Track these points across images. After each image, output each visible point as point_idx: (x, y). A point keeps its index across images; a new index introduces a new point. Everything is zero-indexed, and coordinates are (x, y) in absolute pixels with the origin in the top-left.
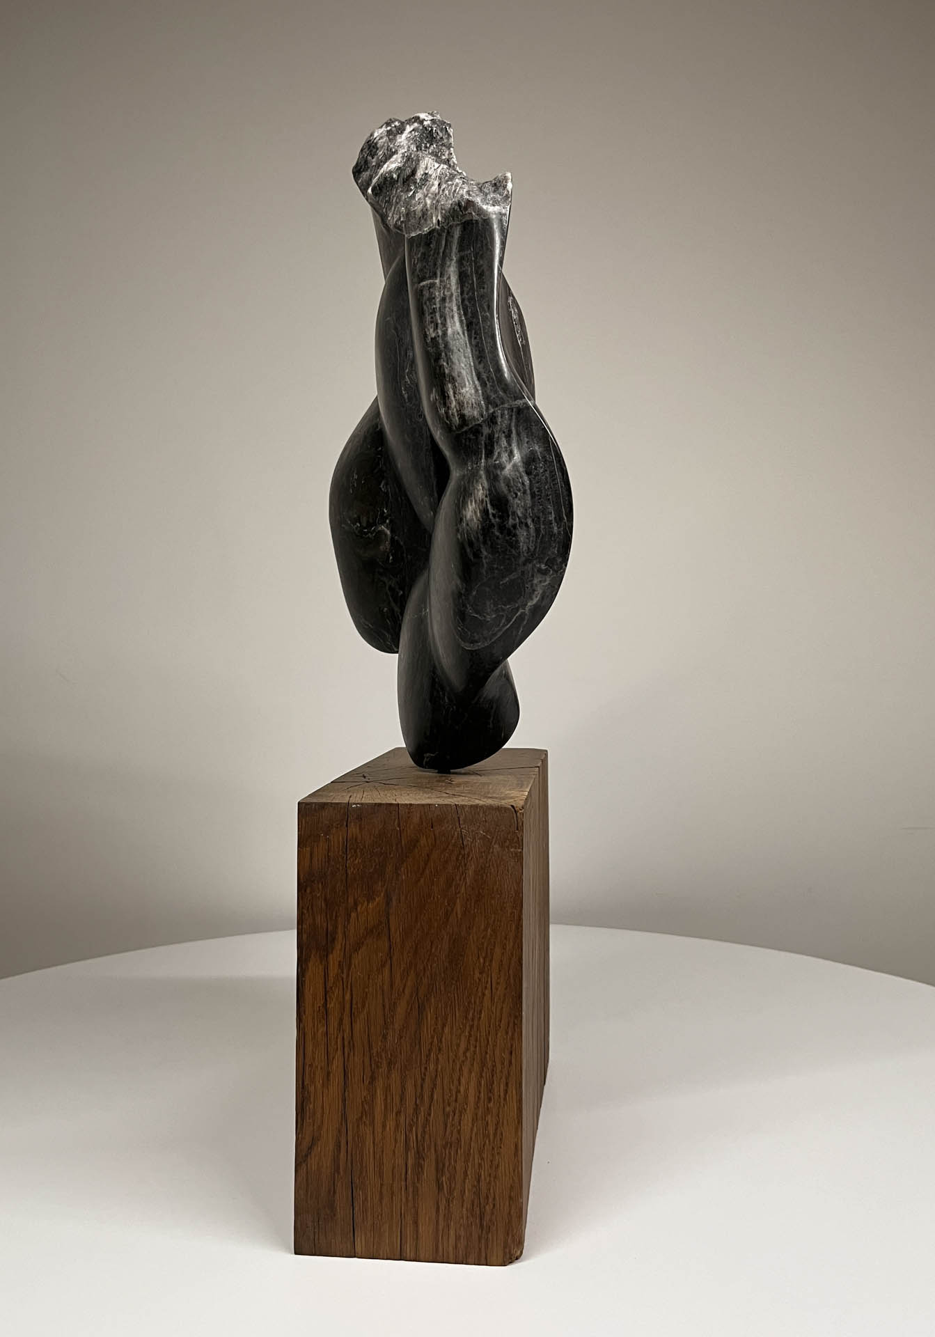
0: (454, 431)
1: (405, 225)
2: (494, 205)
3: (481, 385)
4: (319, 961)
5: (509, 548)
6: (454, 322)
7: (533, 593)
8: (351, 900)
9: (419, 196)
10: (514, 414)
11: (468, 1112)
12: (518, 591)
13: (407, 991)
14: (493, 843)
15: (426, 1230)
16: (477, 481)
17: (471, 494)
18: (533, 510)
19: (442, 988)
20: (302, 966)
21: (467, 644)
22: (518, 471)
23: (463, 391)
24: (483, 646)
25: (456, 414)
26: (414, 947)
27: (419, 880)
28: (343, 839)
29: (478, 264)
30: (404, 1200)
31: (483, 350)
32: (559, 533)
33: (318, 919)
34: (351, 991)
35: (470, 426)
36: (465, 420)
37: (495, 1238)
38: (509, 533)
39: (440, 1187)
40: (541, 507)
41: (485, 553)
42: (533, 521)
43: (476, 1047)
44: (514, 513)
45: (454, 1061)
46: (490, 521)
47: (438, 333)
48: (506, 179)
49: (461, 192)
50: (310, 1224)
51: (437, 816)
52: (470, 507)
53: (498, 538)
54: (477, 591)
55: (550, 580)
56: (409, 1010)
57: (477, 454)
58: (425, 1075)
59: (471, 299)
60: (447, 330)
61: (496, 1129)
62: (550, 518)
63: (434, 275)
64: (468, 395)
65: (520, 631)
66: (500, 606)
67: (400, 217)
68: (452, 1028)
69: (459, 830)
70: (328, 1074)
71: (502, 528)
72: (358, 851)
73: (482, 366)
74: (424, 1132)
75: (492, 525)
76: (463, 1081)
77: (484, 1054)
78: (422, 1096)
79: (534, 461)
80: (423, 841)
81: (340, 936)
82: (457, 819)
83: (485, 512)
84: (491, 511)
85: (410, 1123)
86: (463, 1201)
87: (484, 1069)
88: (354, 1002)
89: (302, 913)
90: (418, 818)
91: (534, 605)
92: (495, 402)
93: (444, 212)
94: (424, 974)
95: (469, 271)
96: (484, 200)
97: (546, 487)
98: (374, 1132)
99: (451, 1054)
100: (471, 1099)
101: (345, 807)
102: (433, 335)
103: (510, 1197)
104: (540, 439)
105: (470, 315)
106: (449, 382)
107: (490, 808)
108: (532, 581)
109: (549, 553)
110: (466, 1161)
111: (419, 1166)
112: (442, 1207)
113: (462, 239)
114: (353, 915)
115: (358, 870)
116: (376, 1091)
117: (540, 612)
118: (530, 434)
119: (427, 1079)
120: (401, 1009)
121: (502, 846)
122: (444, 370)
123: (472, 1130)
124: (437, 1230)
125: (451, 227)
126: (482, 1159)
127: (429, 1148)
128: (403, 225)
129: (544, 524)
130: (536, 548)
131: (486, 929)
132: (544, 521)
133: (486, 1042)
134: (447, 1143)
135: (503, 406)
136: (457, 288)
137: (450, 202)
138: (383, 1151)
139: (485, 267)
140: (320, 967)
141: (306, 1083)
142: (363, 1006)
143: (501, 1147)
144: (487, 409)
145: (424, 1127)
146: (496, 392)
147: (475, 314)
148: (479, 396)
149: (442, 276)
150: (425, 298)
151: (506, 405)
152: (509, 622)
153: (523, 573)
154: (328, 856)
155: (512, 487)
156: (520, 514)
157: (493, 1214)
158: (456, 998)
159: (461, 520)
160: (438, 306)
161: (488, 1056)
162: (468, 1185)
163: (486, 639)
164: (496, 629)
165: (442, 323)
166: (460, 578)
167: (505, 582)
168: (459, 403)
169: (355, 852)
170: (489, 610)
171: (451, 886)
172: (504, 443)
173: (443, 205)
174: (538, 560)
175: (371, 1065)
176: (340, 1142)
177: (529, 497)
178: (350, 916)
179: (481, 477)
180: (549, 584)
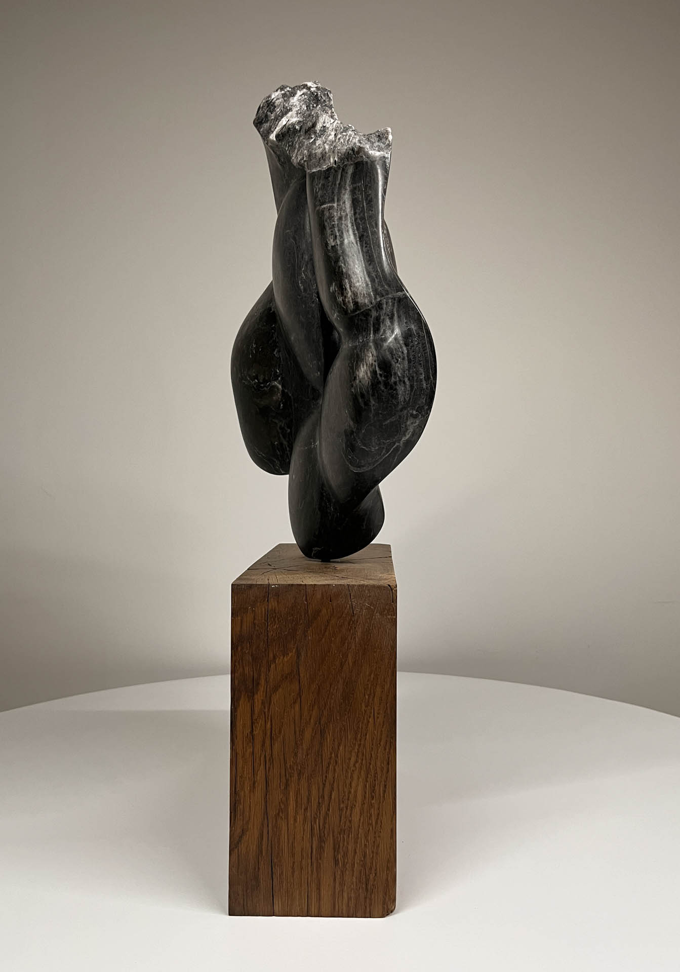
0: (350, 314)
1: (307, 164)
2: (379, 151)
3: (371, 281)
4: (247, 700)
5: (391, 399)
6: (349, 235)
7: (406, 431)
8: (271, 655)
9: (319, 142)
10: (396, 302)
11: (357, 805)
12: (396, 429)
13: (312, 720)
14: (375, 612)
15: (326, 893)
16: (368, 350)
17: (363, 359)
18: (409, 371)
19: (338, 718)
20: (234, 705)
21: (356, 468)
22: (399, 343)
23: (358, 284)
24: (367, 470)
25: (351, 301)
26: (317, 688)
27: (321, 640)
28: (265, 610)
29: (367, 193)
30: (310, 872)
31: (373, 256)
32: (427, 388)
33: (247, 669)
34: (271, 721)
35: (362, 310)
36: (358, 306)
37: (376, 897)
38: (391, 388)
39: (336, 862)
40: (415, 369)
41: (373, 402)
42: (409, 379)
43: (362, 760)
44: (395, 374)
45: (347, 771)
46: (378, 379)
47: (337, 242)
48: (387, 132)
49: (354, 141)
50: (240, 893)
51: (334, 593)
52: (362, 369)
53: (383, 392)
54: (366, 430)
55: (419, 422)
56: (313, 735)
57: (366, 330)
58: (325, 781)
59: (363, 219)
60: (344, 240)
61: (378, 819)
62: (421, 378)
63: (333, 201)
64: (360, 288)
65: (396, 459)
66: (382, 441)
67: (303, 158)
68: (345, 747)
69: (350, 603)
70: (254, 783)
71: (386, 384)
72: (276, 618)
73: (371, 267)
74: (325, 823)
75: (379, 382)
76: (353, 785)
77: (368, 765)
78: (323, 797)
79: (410, 336)
80: (324, 611)
81: (263, 682)
82: (349, 595)
83: (374, 373)
84: (378, 372)
85: (314, 817)
86: (353, 871)
87: (369, 776)
88: (273, 729)
89: (235, 665)
90: (320, 595)
91: (406, 440)
92: (381, 293)
93: (340, 154)
94: (325, 708)
95: (360, 197)
96: (372, 147)
97: (419, 355)
98: (288, 824)
99: (344, 766)
100: (359, 798)
101: (266, 588)
102: (333, 244)
103: (388, 868)
104: (416, 320)
105: (361, 230)
106: (346, 278)
107: (374, 586)
108: (405, 423)
109: (420, 402)
110: (356, 842)
111: (321, 848)
112: (338, 877)
113: (354, 175)
114: (273, 666)
115: (276, 633)
116: (289, 793)
117: (410, 445)
118: (408, 316)
119: (327, 784)
120: (308, 734)
121: (381, 614)
122: (342, 270)
123: (360, 820)
124: (334, 893)
125: (346, 166)
126: (367, 841)
127: (328, 835)
128: (306, 163)
129: (417, 382)
130: (410, 399)
131: (370, 675)
132: (417, 379)
133: (370, 755)
134: (341, 830)
135: (388, 296)
136: (351, 210)
137: (346, 148)
138: (294, 838)
139: (373, 195)
140: (248, 704)
141: (237, 790)
142: (280, 732)
143: (380, 832)
144: (375, 298)
145: (325, 819)
146: (382, 286)
147: (365, 229)
148: (369, 289)
149: (338, 200)
150: (325, 217)
151: (390, 296)
152: (388, 452)
153: (400, 417)
154: (254, 623)
155: (394, 355)
156: (400, 375)
157: (375, 880)
158: (348, 724)
159: (355, 378)
160: (336, 223)
161: (371, 766)
162: (357, 860)
163: (369, 464)
164: (378, 458)
165: (340, 235)
166: (353, 420)
167: (386, 423)
168: (354, 294)
169: (274, 619)
170: (374, 444)
171: (344, 643)
172: (388, 322)
173: (339, 149)
174: (411, 408)
175: (286, 775)
176: (263, 832)
177: (406, 362)
178: (270, 666)
179: (370, 347)
180: (418, 425)
